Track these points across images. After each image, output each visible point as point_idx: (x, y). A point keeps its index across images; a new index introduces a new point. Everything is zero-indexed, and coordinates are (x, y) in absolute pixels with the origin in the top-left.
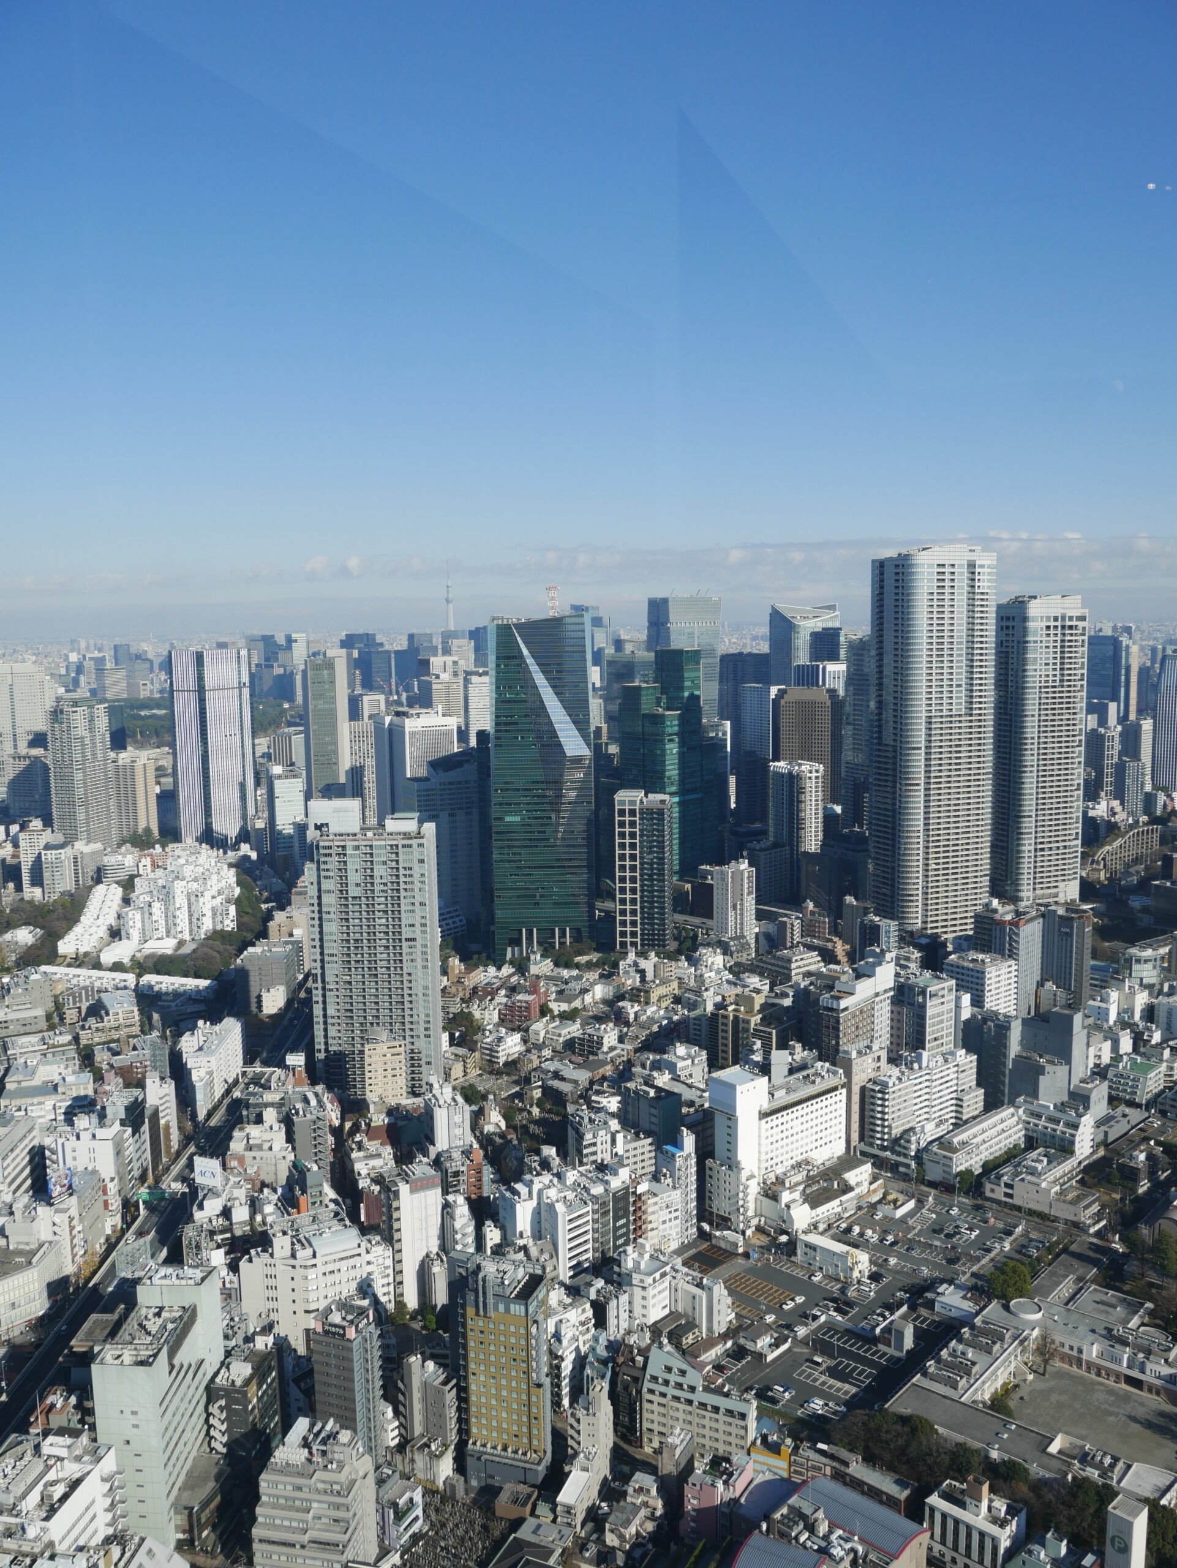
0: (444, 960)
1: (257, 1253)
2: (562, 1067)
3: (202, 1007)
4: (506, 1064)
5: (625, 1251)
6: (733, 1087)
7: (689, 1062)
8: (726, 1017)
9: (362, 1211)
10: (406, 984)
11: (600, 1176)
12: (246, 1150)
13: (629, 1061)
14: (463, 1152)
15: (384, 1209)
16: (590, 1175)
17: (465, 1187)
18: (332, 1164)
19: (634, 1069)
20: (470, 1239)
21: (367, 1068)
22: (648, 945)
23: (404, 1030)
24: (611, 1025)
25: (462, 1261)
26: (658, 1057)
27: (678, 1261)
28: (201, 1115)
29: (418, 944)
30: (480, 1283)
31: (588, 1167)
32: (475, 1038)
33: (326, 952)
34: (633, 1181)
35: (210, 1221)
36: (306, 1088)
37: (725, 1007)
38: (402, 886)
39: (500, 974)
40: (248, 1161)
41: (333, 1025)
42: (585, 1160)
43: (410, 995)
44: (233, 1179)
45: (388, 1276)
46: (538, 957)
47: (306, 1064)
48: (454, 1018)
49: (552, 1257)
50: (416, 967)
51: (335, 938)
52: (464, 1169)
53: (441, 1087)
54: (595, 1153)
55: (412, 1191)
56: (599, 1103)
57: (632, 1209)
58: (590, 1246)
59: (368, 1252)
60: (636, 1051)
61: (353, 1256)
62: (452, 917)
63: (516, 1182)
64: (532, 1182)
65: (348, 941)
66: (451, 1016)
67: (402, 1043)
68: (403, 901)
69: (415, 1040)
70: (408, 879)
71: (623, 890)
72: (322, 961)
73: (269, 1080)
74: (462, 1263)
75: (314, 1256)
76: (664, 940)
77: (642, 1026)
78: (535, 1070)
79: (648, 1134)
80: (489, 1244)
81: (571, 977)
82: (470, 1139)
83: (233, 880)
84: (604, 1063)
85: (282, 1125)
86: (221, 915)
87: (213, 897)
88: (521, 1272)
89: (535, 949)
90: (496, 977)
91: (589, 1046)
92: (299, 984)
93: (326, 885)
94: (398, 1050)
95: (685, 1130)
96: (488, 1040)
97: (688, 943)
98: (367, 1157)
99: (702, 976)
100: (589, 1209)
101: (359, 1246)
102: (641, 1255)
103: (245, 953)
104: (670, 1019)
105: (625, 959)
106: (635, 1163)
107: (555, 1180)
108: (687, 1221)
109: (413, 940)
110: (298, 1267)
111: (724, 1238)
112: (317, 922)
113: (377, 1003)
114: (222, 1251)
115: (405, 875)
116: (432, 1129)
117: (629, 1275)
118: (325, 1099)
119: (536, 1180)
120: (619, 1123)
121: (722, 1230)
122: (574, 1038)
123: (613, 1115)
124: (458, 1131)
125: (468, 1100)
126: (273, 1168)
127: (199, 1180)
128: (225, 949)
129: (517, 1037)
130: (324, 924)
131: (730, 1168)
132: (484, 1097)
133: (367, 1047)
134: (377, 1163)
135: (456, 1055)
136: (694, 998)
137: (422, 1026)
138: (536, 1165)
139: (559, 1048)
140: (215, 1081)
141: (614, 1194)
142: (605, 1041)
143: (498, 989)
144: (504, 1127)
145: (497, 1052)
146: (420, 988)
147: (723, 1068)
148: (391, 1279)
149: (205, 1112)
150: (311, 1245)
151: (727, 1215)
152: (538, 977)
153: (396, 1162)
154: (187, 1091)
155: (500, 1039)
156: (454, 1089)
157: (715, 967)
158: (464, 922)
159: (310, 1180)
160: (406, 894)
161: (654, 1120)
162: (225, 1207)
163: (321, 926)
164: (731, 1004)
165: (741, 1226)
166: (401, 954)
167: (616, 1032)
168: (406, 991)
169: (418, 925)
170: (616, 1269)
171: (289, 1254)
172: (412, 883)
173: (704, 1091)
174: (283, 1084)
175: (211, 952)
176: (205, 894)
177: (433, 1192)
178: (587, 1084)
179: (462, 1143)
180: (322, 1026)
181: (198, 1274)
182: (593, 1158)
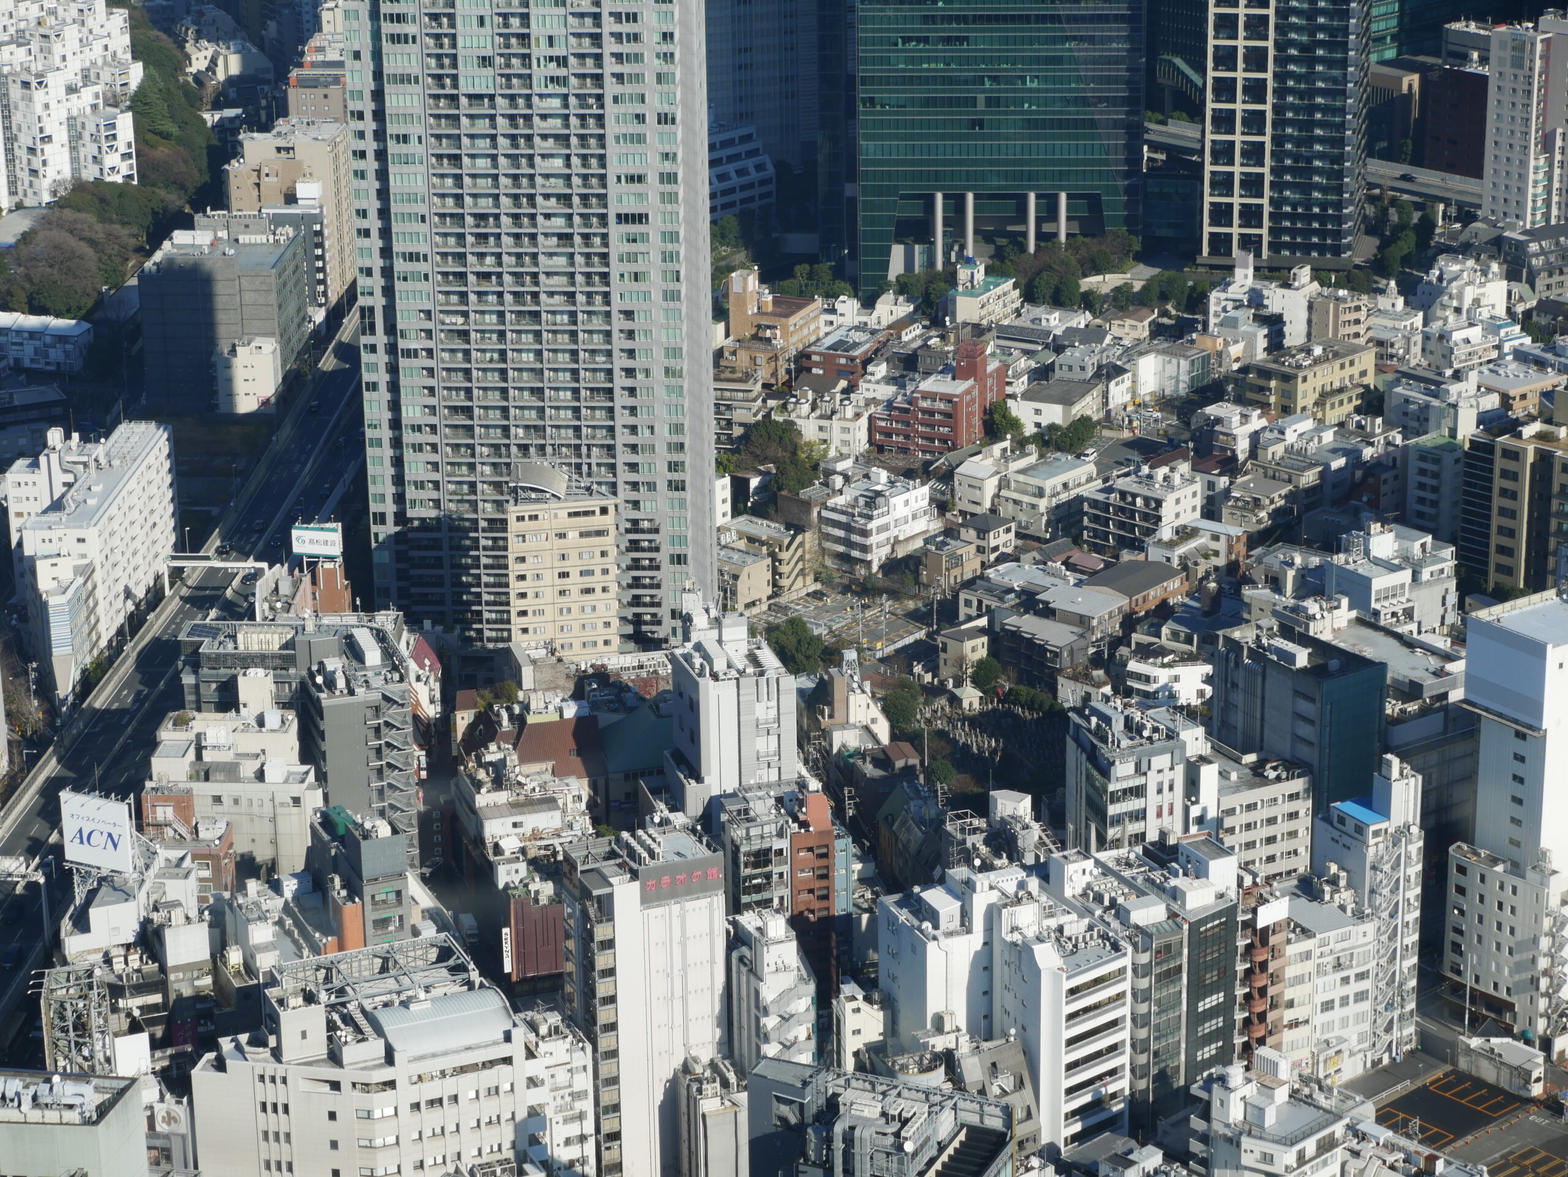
0: (721, 272)
1: (238, 1047)
2: (1047, 581)
3: (51, 393)
4: (891, 566)
5: (1222, 1079)
6: (1536, 651)
7: (1406, 576)
8: (1514, 455)
9: (507, 947)
10: (619, 342)
11: (1157, 876)
12: (194, 777)
13: (1233, 567)
14: (779, 800)
15: (571, 944)
16: (1127, 873)
17: (786, 892)
18: (424, 821)
19: (1247, 592)
20: (802, 1031)
21: (514, 569)
22: (1292, 247)
23: (612, 467)
24: (1184, 467)
25: (788, 1087)
26: (1315, 561)
27: (1366, 1112)
28: (66, 682)
29: (653, 229)
30: (838, 1145)
31: (1123, 852)
32: (805, 493)
33: (398, 247)
34: (1248, 893)
35: (108, 960)
36: (351, 619)
37: (1513, 427)
38: (610, 66)
39: (872, 320)
40: (202, 807)
41: (418, 448)
42: (1112, 833)
43: (630, 372)
44: (165, 854)
45: (581, 1116)
46: (980, 274)
47: (344, 554)
48: (745, 438)
49: (1020, 1084)
50: (646, 295)
51: (422, 209)
52: (783, 844)
53: (717, 623)
54: (1140, 815)
55: (647, 899)
56: (1147, 679)
57: (1241, 967)
58: (1124, 1060)
59: (530, 1054)
60: (1255, 540)
61: (492, 1063)
62: (735, 158)
63: (928, 883)
64: (969, 885)
65: (459, 218)
66: (738, 431)
67: (610, 502)
68: (611, 110)
69: (643, 494)
70: (626, 48)
71: (1225, 89)
72: (388, 272)
73: (247, 594)
74: (786, 1093)
75: (389, 1058)
76: (1338, 234)
77: (1272, 475)
78: (969, 584)
79: (1293, 766)
80: (852, 1044)
81: (1069, 330)
82: (795, 767)
83: (121, 42)
84: (1163, 572)
85: (291, 716)
86: (95, 138)
87: (71, 90)
88: (945, 1124)
89: (969, 252)
90: (862, 327)
91: (1121, 525)
92: (316, 332)
93: (396, 60)
94: (597, 521)
95: (1395, 762)
96: (840, 501)
97: (1407, 244)
98: (516, 806)
99: (1443, 337)
100: (1126, 962)
101: (508, 1037)
102: (1267, 1089)
103: (166, 245)
104: (1353, 455)
105: (1225, 285)
106: (1250, 845)
107: (1034, 884)
108: (1389, 1006)
109: (640, 218)
110: (346, 1086)
111: (1491, 1054)
112: (371, 165)
113: (538, 392)
114: (142, 1040)
115: (618, 37)
116: (694, 737)
117: (1234, 1142)
118: (402, 647)
119: (982, 880)
120: (1209, 733)
121: (1487, 1034)
122: (1080, 499)
123: (1190, 713)
124: (765, 745)
125: (791, 661)
126: (268, 828)
127: (74, 852)
128: (109, 235)
129: (920, 495)
130: (392, 169)
131: (1516, 868)
132: (831, 655)
133: (513, 511)
134: (545, 821)
135: (751, 540)
136: (1422, 398)
137: (662, 457)
138: (976, 841)
139: (1040, 527)
140: (100, 593)
141: (1194, 927)
142: (1167, 512)
143: (867, 361)
144: (884, 738)
145: (865, 533)
146: (658, 354)
147: (1502, 595)
148: (589, 1127)
149: (75, 675)
150: (379, 1032)
151: (1503, 994)
152: (979, 330)
153: (596, 821)
154: (24, 618)
155: (873, 499)
156: (752, 632)
157: (1485, 313)
158: (770, 170)
159: (371, 862)
160: (618, 89)
161: (1305, 731)
162: (146, 923)
163: (383, 175)
164: (1532, 419)
165: (1541, 1025)
166: (604, 257)
167: (1198, 487)
168: (620, 362)
169: (652, 178)
170: (1197, 1123)
171: (322, 1051)
172: (638, 58)
173: (1448, 658)
174: (288, 607)
175: (72, 241)
176: (51, 79)
177: (704, 902)
178: (1115, 627)
179: (774, 777)
180: (388, 452)
181: (90, 1096)
182: (1134, 828)
